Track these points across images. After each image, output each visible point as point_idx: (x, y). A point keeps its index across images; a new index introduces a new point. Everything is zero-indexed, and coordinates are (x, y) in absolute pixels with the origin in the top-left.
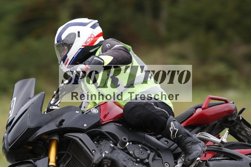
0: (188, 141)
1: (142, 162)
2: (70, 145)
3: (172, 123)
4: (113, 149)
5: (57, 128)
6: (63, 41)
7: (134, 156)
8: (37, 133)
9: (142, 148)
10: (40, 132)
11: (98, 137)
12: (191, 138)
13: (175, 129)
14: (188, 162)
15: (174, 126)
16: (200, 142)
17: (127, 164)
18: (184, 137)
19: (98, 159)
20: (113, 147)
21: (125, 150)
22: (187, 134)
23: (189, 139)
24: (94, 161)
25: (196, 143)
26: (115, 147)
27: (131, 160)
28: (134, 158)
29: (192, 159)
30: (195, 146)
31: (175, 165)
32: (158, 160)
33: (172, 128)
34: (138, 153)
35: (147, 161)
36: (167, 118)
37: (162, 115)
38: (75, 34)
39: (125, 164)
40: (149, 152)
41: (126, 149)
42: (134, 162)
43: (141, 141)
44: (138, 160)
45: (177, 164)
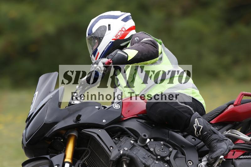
0: (212, 139)
1: (162, 159)
2: (90, 141)
3: (196, 120)
4: (133, 146)
5: (74, 123)
6: (93, 34)
7: (154, 153)
8: (54, 128)
9: (164, 145)
10: (57, 127)
11: (119, 133)
12: (217, 136)
13: (199, 125)
14: (212, 160)
15: (198, 123)
16: (227, 140)
17: (147, 162)
18: (209, 135)
19: (116, 156)
20: (133, 144)
21: (146, 147)
22: (212, 131)
23: (214, 136)
24: (111, 158)
25: (222, 141)
26: (135, 144)
27: (152, 157)
28: (154, 155)
29: (214, 157)
30: (220, 143)
31: (199, 163)
32: (181, 157)
33: (196, 125)
34: (159, 151)
35: (168, 158)
36: (191, 114)
37: (185, 112)
38: (106, 27)
39: (144, 161)
40: (171, 149)
41: (147, 145)
42: (154, 159)
43: (164, 138)
44: (159, 157)
45: (201, 162)
